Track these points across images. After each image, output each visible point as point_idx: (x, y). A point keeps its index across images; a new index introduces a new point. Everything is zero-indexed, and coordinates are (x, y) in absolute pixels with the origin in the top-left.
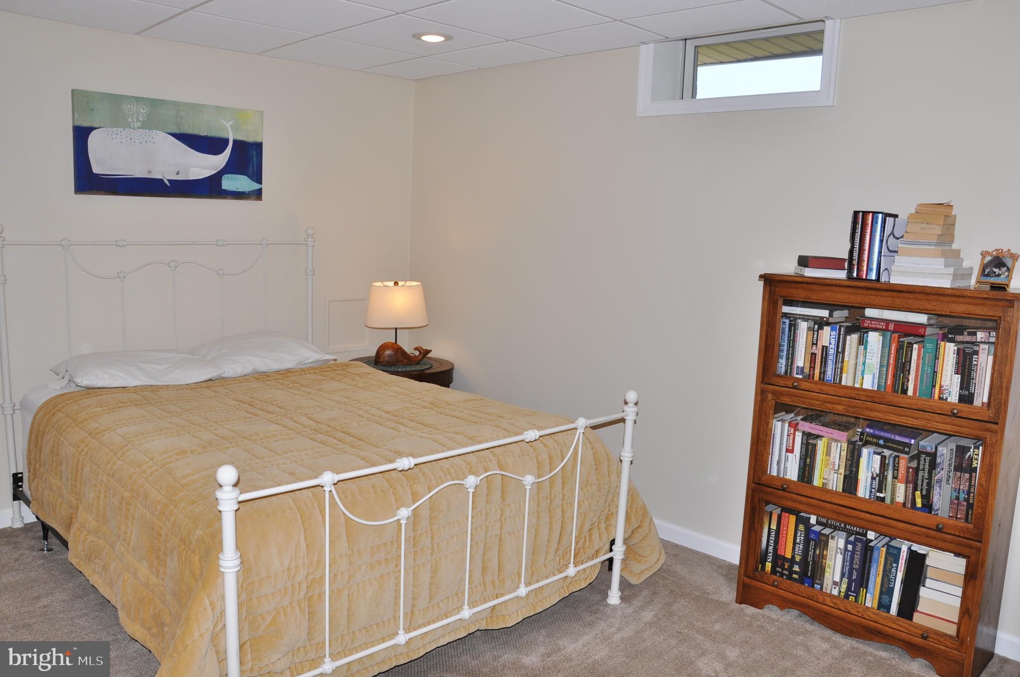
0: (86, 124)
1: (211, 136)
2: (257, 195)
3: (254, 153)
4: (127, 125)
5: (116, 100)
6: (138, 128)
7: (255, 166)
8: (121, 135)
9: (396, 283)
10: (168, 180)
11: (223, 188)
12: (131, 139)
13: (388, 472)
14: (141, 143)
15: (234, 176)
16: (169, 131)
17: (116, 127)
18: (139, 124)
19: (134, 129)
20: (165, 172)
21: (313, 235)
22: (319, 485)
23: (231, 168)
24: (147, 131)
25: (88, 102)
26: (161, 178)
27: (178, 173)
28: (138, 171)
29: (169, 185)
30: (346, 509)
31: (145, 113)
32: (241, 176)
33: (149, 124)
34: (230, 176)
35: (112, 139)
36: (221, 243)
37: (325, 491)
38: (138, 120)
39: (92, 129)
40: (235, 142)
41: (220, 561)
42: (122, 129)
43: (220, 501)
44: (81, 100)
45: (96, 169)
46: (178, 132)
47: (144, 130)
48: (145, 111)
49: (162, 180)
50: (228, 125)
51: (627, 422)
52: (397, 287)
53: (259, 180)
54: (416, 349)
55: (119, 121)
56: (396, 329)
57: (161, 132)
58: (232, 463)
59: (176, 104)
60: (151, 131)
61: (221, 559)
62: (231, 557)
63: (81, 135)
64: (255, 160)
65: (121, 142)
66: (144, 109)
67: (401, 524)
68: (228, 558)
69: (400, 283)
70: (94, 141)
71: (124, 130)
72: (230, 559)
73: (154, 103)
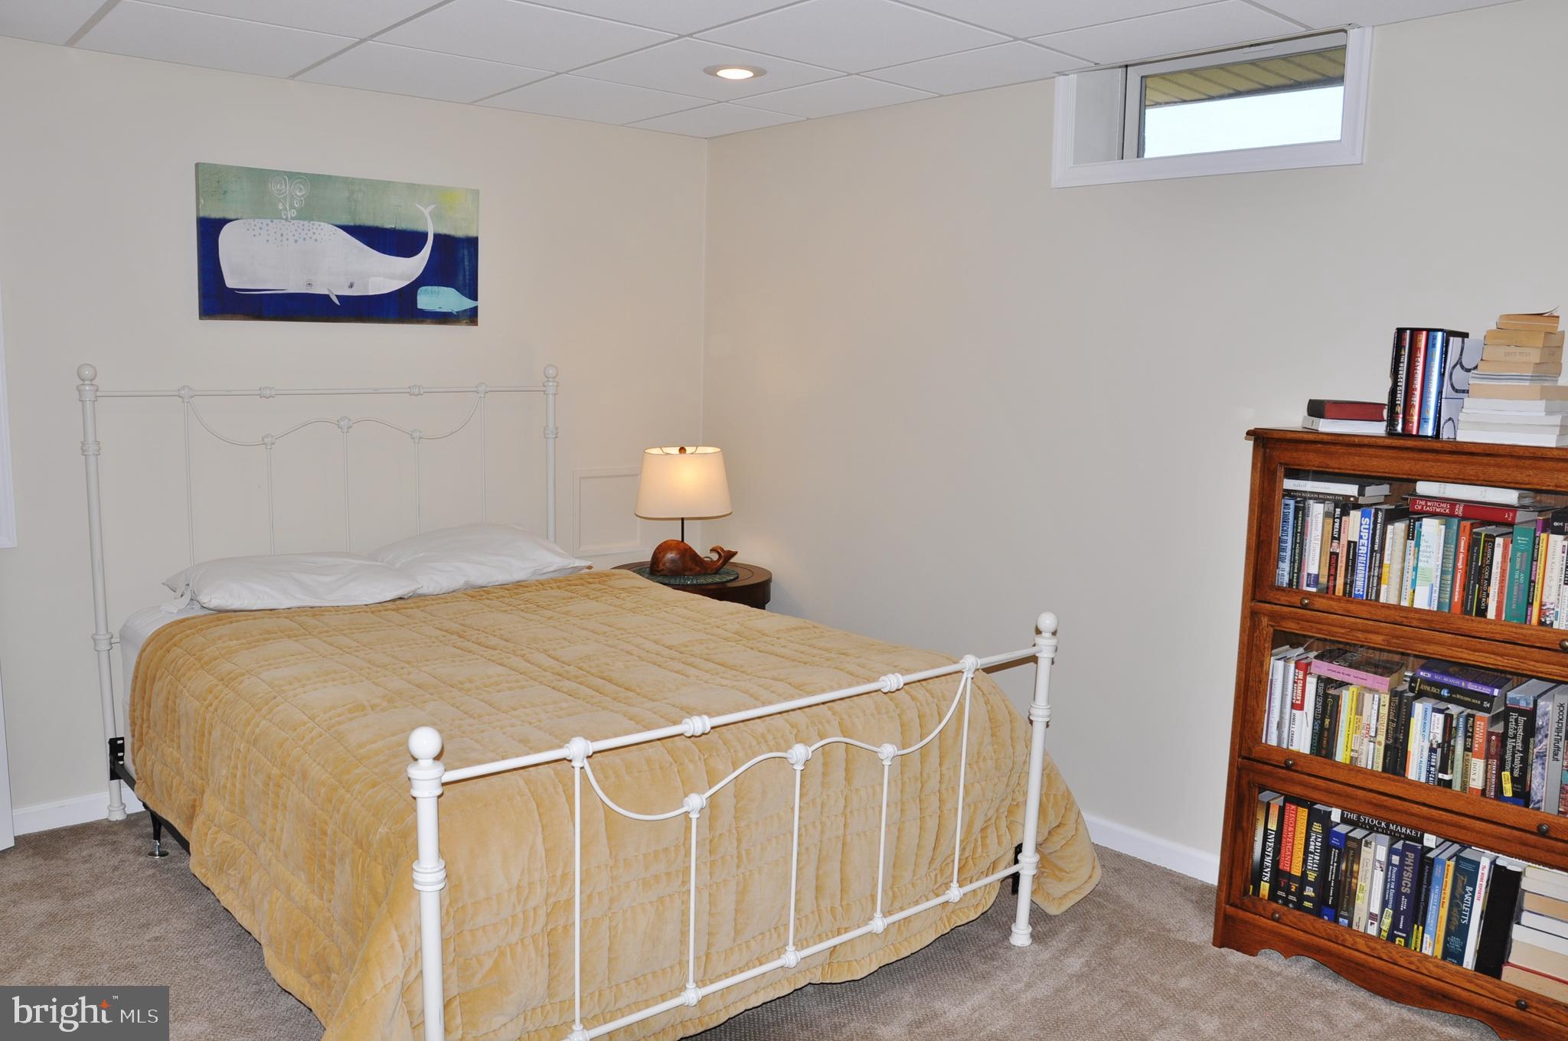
0: (215, 213)
1: (401, 229)
2: (471, 316)
3: (466, 253)
4: (276, 215)
5: (260, 177)
6: (292, 218)
7: (467, 273)
8: (267, 230)
9: (682, 450)
10: (338, 297)
11: (419, 307)
12: (282, 235)
13: (670, 739)
14: (296, 241)
15: (435, 288)
16: (338, 223)
17: (260, 218)
18: (293, 213)
19: (286, 219)
20: (333, 285)
21: (555, 378)
22: (565, 759)
23: (432, 276)
24: (306, 223)
25: (218, 182)
26: (327, 293)
27: (351, 286)
28: (293, 285)
29: (338, 303)
30: (607, 795)
31: (303, 196)
32: (446, 288)
33: (307, 214)
34: (429, 288)
35: (254, 236)
36: (416, 391)
37: (573, 767)
38: (292, 207)
39: (225, 221)
40: (437, 236)
41: (415, 873)
42: (268, 221)
43: (415, 783)
44: (208, 177)
45: (231, 282)
46: (352, 224)
47: (301, 222)
48: (303, 193)
49: (328, 296)
50: (426, 211)
51: (1040, 661)
52: (683, 455)
54: (713, 550)
55: (264, 209)
56: (683, 519)
57: (326, 224)
58: (432, 724)
59: (348, 182)
60: (312, 222)
61: (417, 872)
62: (431, 868)
63: (209, 231)
64: (466, 263)
65: (268, 241)
66: (301, 190)
67: (691, 819)
68: (426, 869)
69: (689, 450)
70: (227, 239)
71: (272, 222)
72: (429, 871)
73: (315, 181)
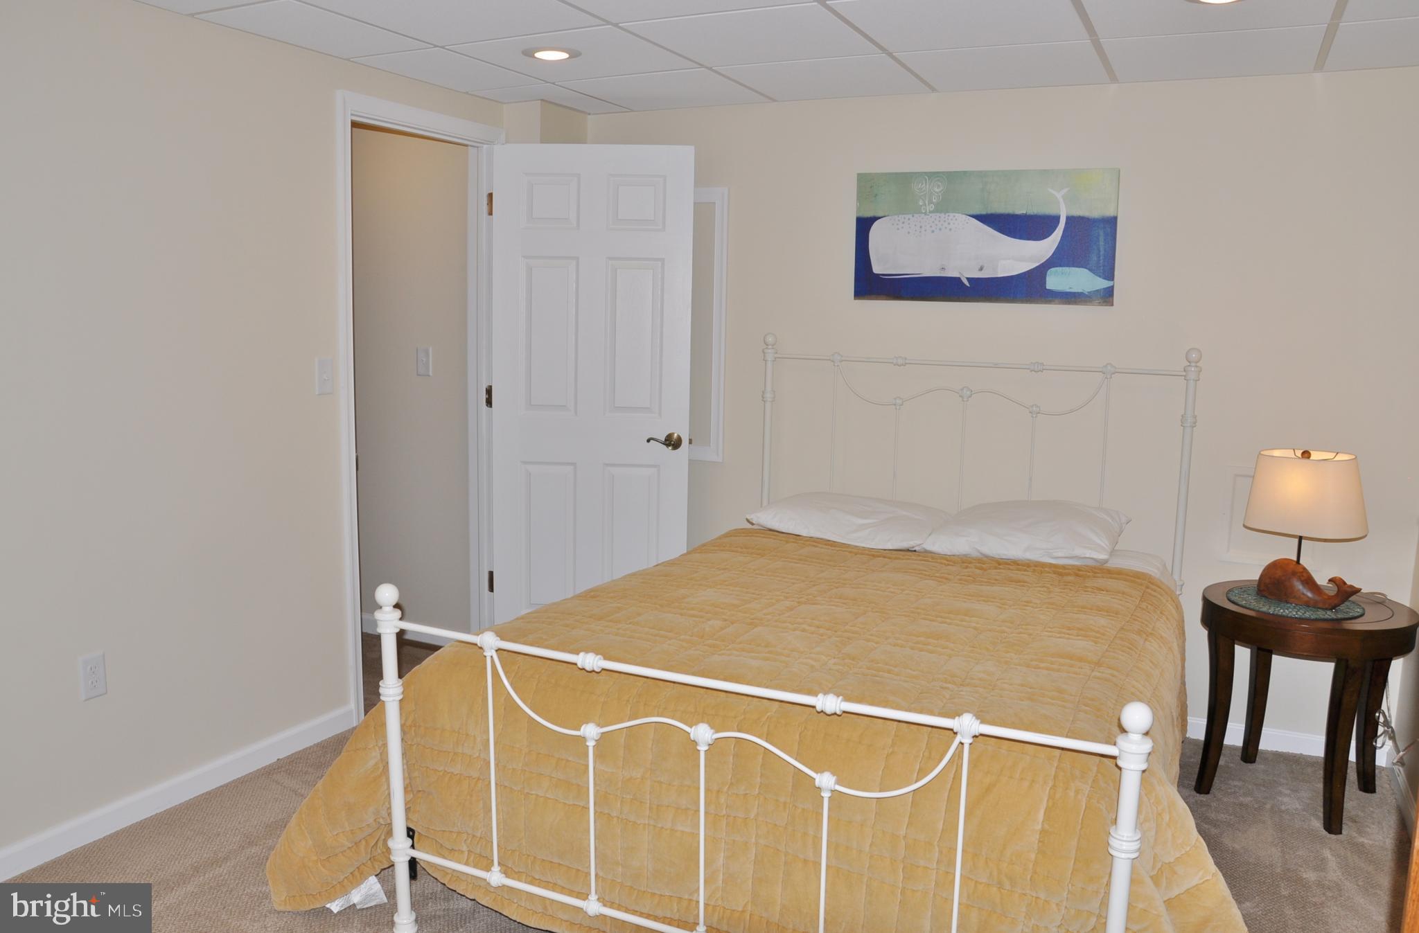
0: (868, 214)
1: (1032, 214)
2: (1107, 296)
3: (1101, 233)
4: (918, 211)
5: (904, 180)
6: (930, 212)
7: (1102, 253)
8: (909, 224)
9: (1306, 454)
10: (968, 279)
11: (1048, 287)
12: (921, 227)
14: (933, 232)
15: (1066, 269)
16: (972, 213)
17: (903, 214)
18: (932, 207)
19: (925, 214)
20: (963, 268)
24: (942, 215)
25: (871, 187)
26: (957, 275)
27: (981, 269)
28: (928, 269)
29: (968, 285)
30: (514, 689)
31: (940, 192)
32: (1077, 269)
33: (943, 207)
34: (1059, 269)
35: (898, 229)
37: (485, 657)
38: (931, 202)
39: (874, 219)
40: (1069, 219)
42: (910, 216)
44: (867, 185)
45: (877, 269)
46: (984, 213)
47: (938, 214)
48: (940, 190)
49: (959, 278)
50: (1059, 196)
52: (1306, 461)
53: (1110, 275)
54: (1331, 581)
55: (907, 205)
57: (960, 215)
59: (982, 175)
60: (947, 214)
63: (864, 226)
64: (1102, 243)
65: (909, 233)
66: (939, 186)
67: (588, 746)
69: (1315, 455)
70: (876, 234)
71: (913, 216)
73: (951, 177)
